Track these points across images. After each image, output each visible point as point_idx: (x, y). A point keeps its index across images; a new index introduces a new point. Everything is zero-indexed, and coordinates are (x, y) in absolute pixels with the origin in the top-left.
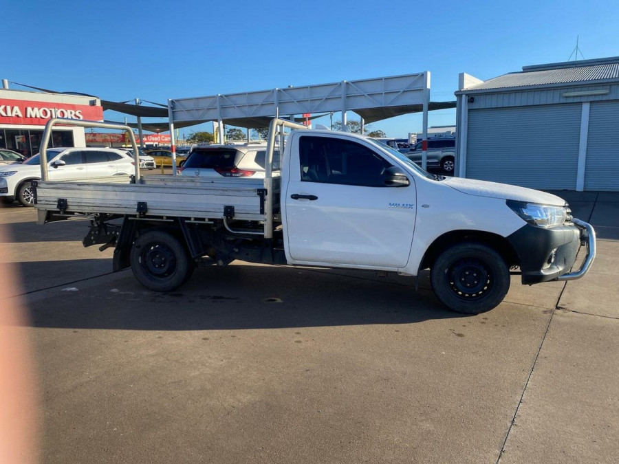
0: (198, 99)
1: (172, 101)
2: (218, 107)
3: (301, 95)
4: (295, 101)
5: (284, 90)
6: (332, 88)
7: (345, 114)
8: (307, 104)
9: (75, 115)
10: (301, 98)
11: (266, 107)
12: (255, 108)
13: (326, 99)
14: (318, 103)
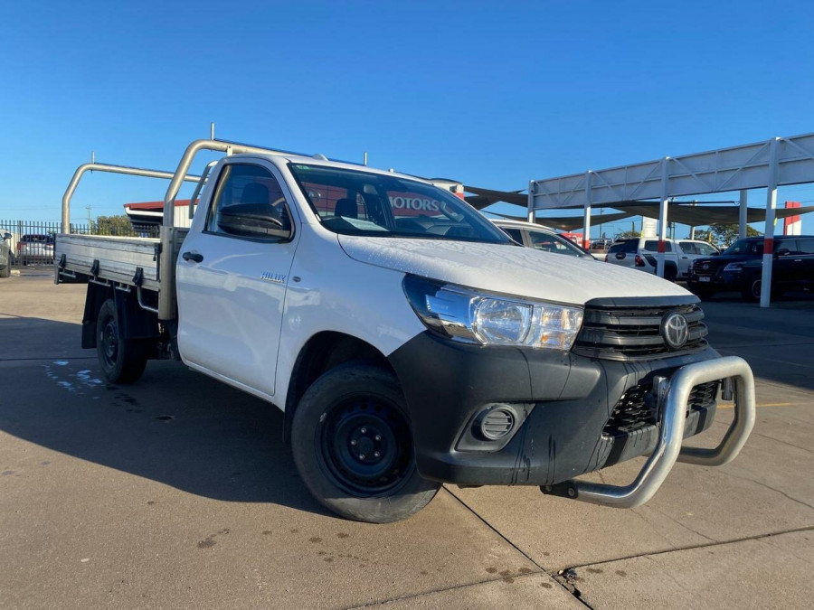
0: (565, 178)
1: (535, 183)
2: (586, 189)
3: (702, 165)
4: (693, 174)
5: (678, 159)
6: (755, 151)
7: (775, 193)
8: (712, 178)
9: (431, 205)
10: (704, 169)
11: (652, 184)
12: (635, 187)
13: (745, 169)
14: (729, 176)
